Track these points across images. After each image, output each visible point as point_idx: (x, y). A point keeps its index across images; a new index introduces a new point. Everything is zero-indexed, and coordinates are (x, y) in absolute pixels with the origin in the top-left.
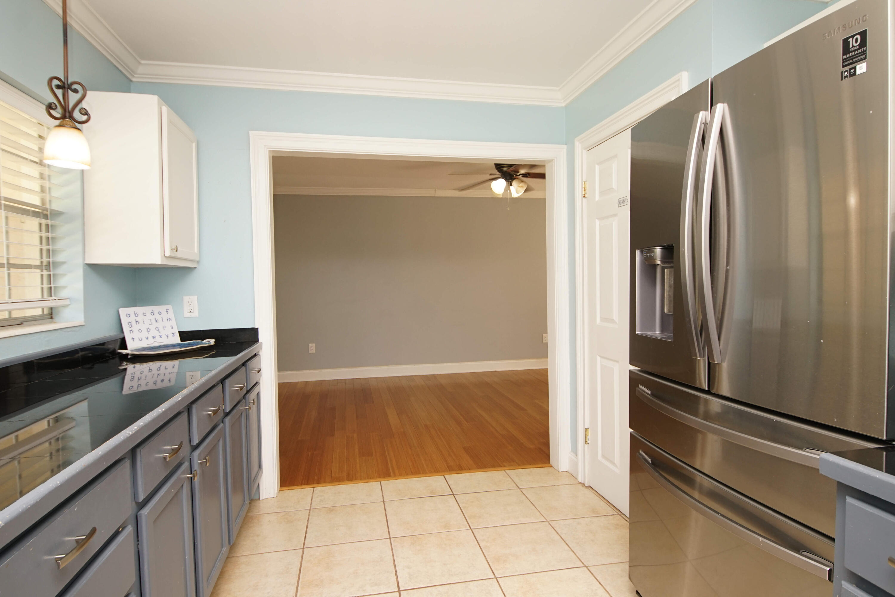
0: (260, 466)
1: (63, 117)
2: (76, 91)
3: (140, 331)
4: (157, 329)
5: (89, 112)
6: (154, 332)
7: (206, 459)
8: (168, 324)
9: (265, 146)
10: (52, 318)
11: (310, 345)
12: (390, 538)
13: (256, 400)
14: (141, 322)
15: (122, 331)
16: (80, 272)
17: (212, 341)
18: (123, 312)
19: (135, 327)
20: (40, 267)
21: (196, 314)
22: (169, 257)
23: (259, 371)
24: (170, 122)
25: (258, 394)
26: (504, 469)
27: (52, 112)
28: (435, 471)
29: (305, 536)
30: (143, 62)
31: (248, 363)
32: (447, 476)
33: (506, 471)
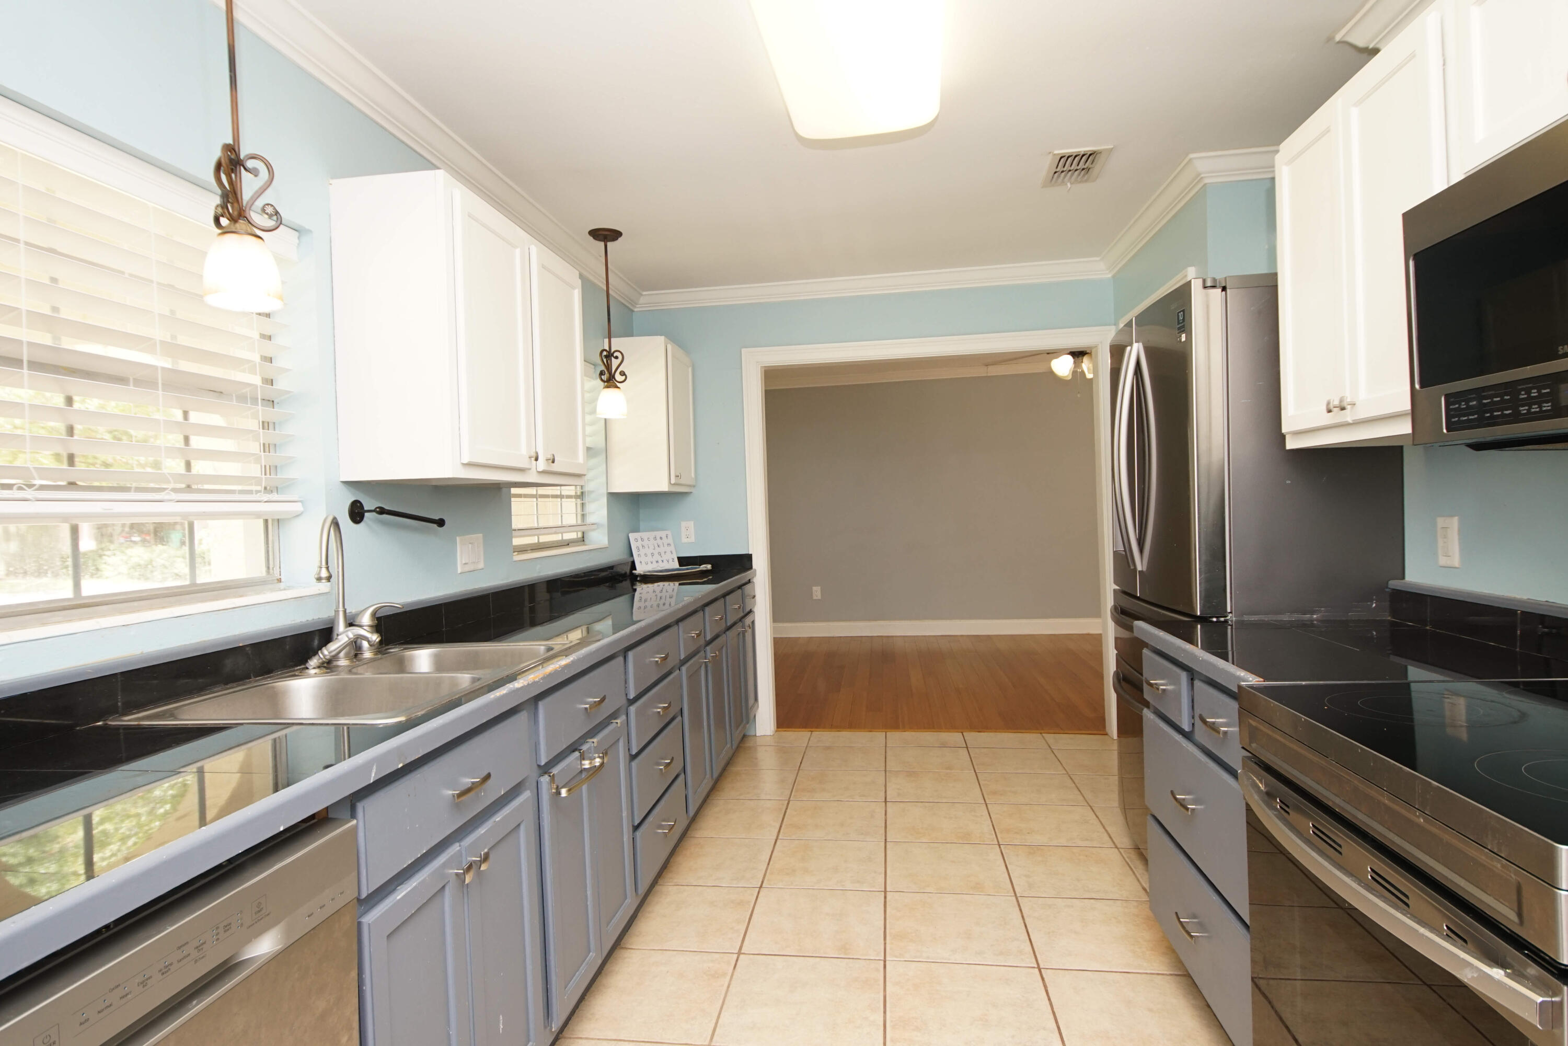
0: (756, 699)
1: (608, 380)
2: (617, 358)
3: (646, 555)
4: (660, 554)
5: (626, 373)
6: (657, 557)
7: (716, 653)
8: (668, 549)
9: (757, 362)
10: (584, 541)
11: (814, 588)
12: (885, 771)
13: (751, 626)
14: (646, 547)
15: (632, 555)
16: (604, 500)
17: (709, 567)
18: (632, 536)
19: (642, 552)
20: (576, 497)
21: (692, 539)
22: (674, 484)
23: (754, 597)
24: (673, 356)
25: (753, 622)
26: (1041, 732)
27: (603, 377)
28: (952, 726)
29: (801, 763)
30: (644, 293)
31: (743, 587)
32: (964, 734)
33: (1043, 734)
